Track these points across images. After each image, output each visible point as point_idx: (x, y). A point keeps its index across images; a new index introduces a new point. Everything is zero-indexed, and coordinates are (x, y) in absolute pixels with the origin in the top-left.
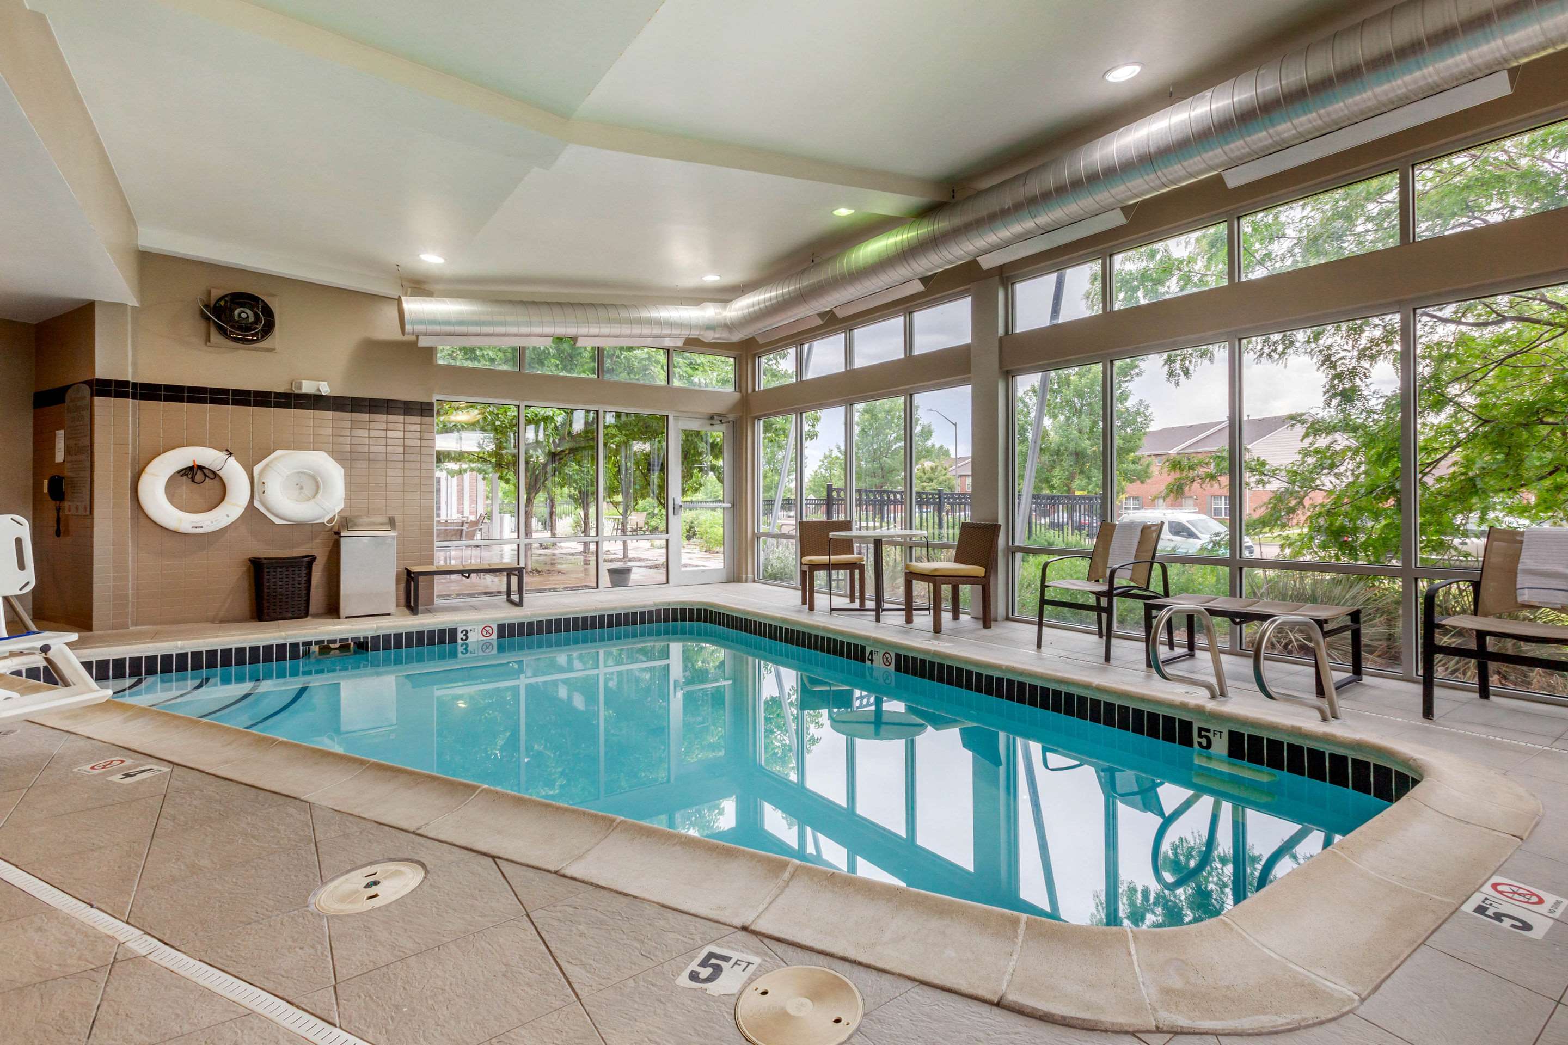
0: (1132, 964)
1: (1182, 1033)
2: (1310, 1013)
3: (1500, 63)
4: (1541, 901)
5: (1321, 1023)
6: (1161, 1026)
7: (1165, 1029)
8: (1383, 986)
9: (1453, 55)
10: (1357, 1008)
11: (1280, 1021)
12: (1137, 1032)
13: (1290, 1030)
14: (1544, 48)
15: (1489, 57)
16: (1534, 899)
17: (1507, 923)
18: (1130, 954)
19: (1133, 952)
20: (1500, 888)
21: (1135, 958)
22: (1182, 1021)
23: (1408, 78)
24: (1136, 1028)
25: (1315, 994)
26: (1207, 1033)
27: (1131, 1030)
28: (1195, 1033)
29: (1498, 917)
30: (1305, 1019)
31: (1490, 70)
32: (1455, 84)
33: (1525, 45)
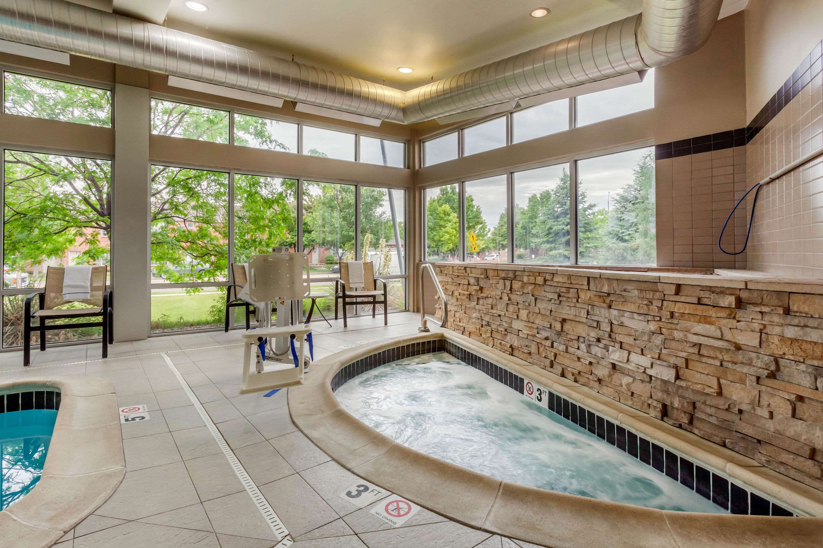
0: (20, 524)
1: (77, 525)
2: (115, 482)
3: (68, 50)
4: (139, 409)
5: (121, 482)
6: (66, 530)
7: (68, 530)
8: (126, 459)
9: (48, 33)
10: (126, 470)
11: (109, 492)
12: (56, 541)
13: (114, 492)
14: (87, 54)
15: (65, 45)
16: (137, 409)
17: (137, 419)
18: (15, 520)
19: (16, 518)
20: (125, 411)
21: (19, 520)
22: (73, 521)
23: (23, 30)
24: (55, 541)
25: (110, 476)
26: (88, 517)
27: (53, 543)
28: (82, 521)
29: (133, 419)
30: (116, 484)
31: (62, 50)
32: (46, 47)
33: (81, 48)
